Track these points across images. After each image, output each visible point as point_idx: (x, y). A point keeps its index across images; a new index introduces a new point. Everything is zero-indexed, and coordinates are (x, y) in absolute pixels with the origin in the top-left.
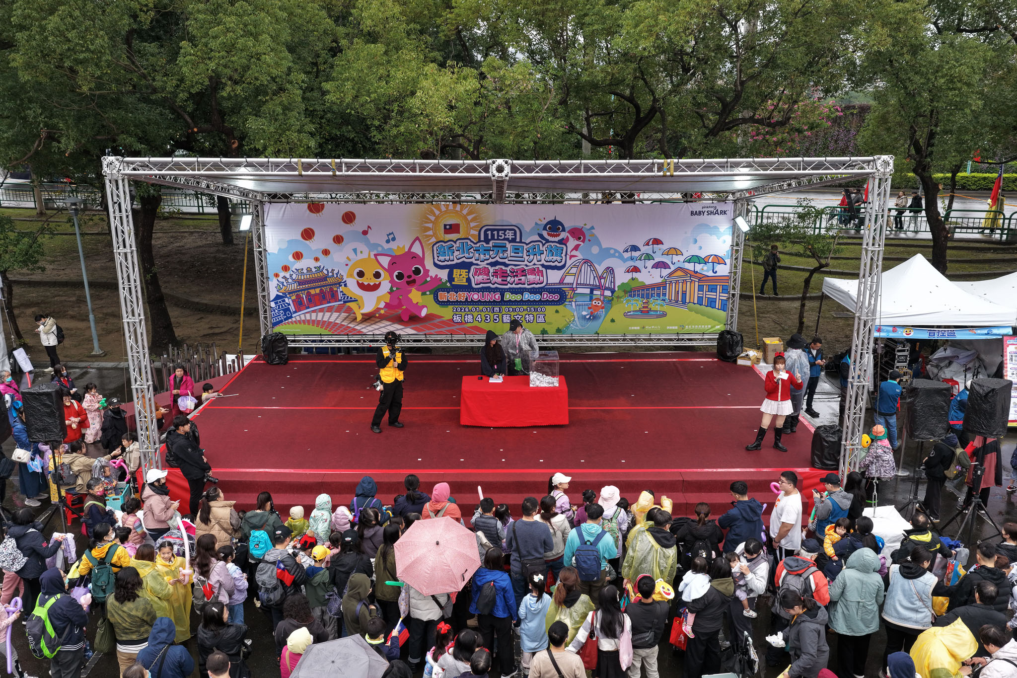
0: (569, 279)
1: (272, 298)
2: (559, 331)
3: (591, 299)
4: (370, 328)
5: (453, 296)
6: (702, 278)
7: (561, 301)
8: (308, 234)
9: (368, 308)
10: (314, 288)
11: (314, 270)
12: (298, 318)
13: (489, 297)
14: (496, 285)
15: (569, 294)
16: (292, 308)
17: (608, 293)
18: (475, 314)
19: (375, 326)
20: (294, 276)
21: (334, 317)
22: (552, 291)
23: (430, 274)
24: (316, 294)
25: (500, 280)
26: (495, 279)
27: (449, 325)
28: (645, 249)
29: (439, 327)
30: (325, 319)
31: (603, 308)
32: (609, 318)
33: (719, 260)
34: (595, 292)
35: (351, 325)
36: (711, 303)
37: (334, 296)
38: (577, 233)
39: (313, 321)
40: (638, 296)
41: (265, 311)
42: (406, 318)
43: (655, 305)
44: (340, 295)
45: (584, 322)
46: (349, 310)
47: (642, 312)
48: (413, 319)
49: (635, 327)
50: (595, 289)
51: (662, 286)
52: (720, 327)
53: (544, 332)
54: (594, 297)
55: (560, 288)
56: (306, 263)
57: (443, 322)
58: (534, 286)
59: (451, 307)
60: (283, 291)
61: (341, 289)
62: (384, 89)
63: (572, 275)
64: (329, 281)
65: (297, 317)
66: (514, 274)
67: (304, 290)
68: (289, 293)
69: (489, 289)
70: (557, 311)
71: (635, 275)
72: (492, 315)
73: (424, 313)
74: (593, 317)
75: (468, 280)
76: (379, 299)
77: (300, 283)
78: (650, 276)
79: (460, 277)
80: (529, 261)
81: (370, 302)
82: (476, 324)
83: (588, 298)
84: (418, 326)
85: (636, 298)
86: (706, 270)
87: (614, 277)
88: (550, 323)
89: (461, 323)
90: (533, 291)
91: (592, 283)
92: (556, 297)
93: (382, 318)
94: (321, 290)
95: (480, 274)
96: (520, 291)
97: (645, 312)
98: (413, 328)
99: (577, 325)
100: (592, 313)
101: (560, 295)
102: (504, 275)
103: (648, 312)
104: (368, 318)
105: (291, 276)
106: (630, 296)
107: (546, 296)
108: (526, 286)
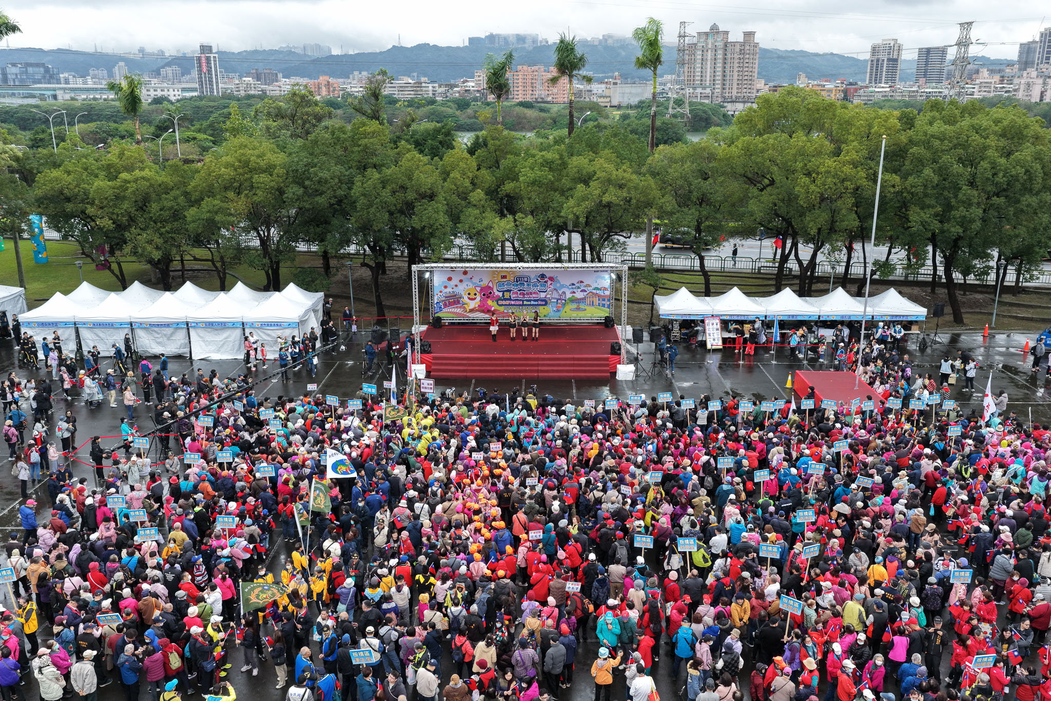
0: (548, 296)
1: (435, 303)
4: (472, 315)
5: (504, 302)
6: (599, 296)
7: (545, 305)
8: (450, 279)
9: (472, 307)
10: (451, 299)
11: (451, 292)
13: (518, 303)
14: (521, 298)
15: (549, 301)
16: (443, 307)
17: (563, 301)
19: (474, 314)
20: (444, 295)
21: (458, 310)
22: (542, 300)
23: (495, 294)
24: (452, 302)
25: (522, 296)
26: (520, 296)
28: (577, 285)
30: (455, 311)
31: (562, 307)
32: (564, 311)
33: (605, 289)
34: (558, 301)
35: (465, 314)
36: (603, 306)
37: (458, 302)
38: (551, 279)
39: (451, 312)
40: (575, 302)
41: (432, 308)
42: (486, 311)
43: (582, 306)
44: (461, 302)
45: (554, 313)
46: (464, 308)
48: (488, 311)
49: (574, 314)
51: (584, 299)
52: (607, 315)
54: (558, 303)
55: (545, 299)
56: (449, 290)
58: (535, 298)
59: (503, 307)
60: (439, 300)
61: (461, 299)
62: (480, 227)
63: (549, 294)
64: (457, 296)
65: (445, 310)
66: (528, 294)
67: (447, 300)
68: (442, 301)
69: (518, 300)
71: (574, 294)
73: (493, 309)
74: (558, 311)
75: (510, 296)
76: (476, 303)
77: (446, 297)
78: (579, 295)
79: (507, 295)
80: (533, 289)
81: (473, 305)
83: (556, 303)
86: (601, 293)
87: (566, 295)
90: (535, 301)
91: (557, 297)
93: (477, 311)
94: (454, 300)
95: (515, 294)
96: (530, 301)
97: (578, 309)
99: (552, 314)
100: (557, 309)
101: (545, 302)
102: (524, 294)
104: (472, 311)
106: (572, 302)
107: (540, 303)
108: (532, 299)
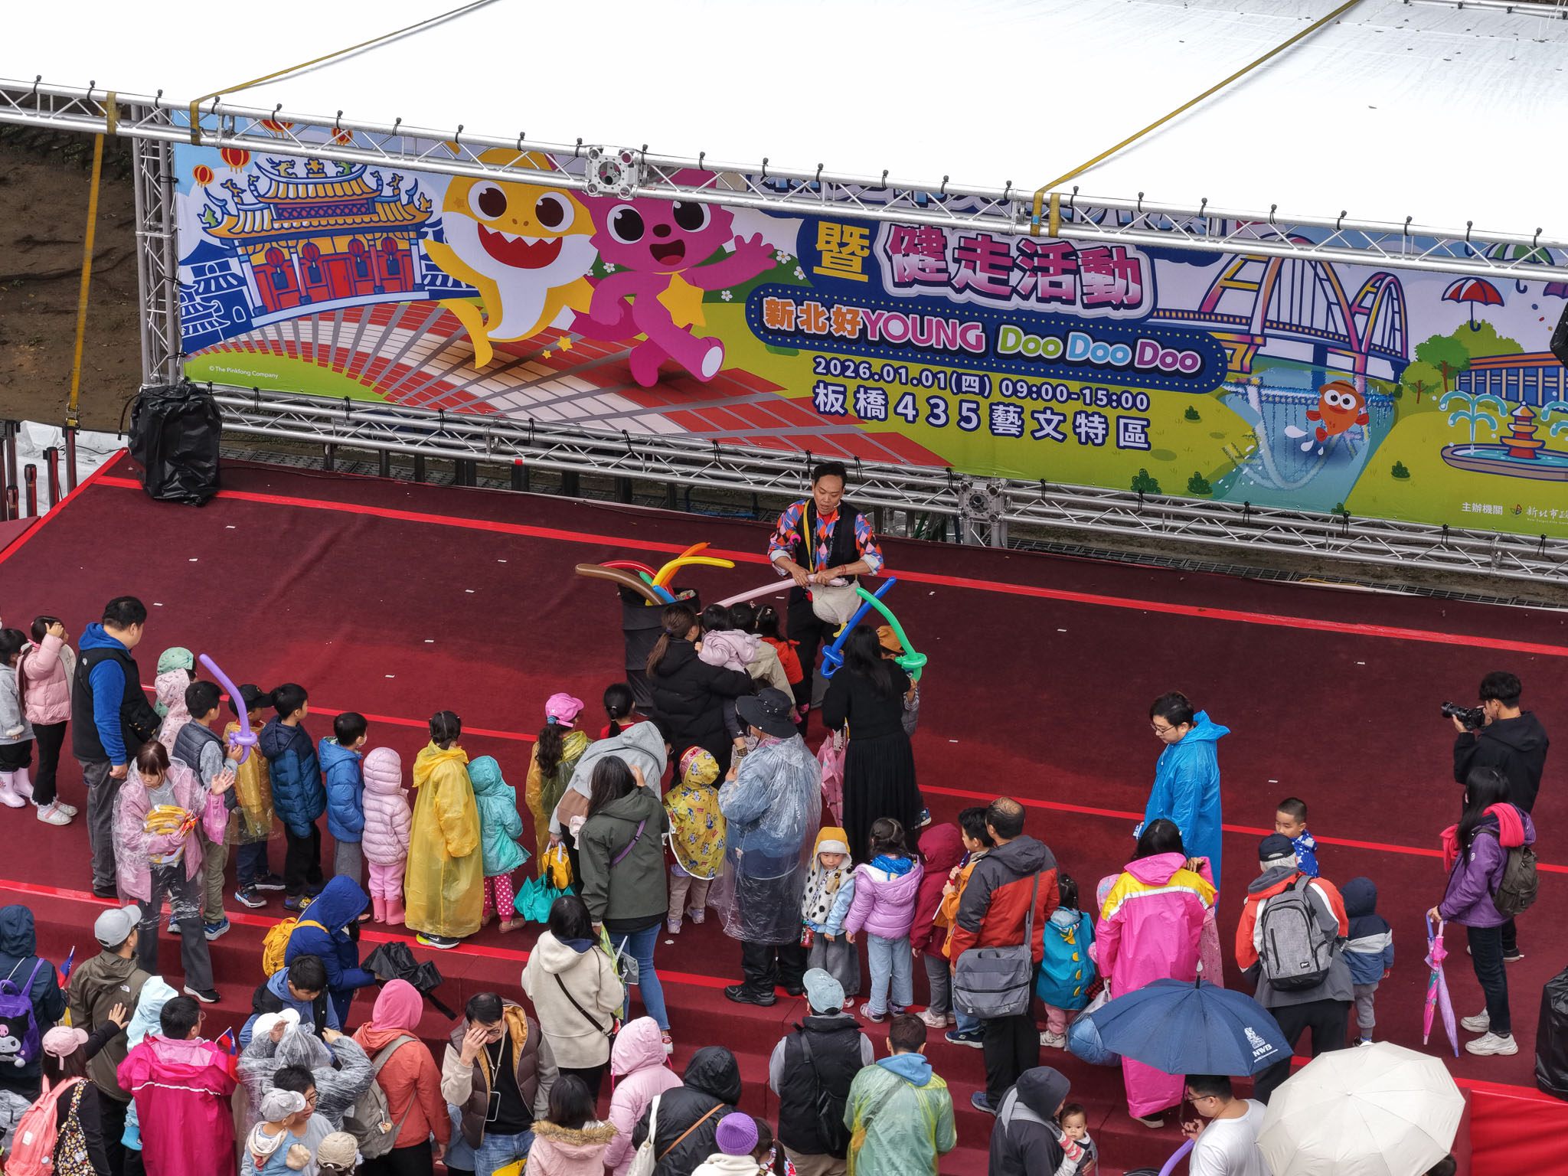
0: (1235, 303)
1: (183, 253)
2: (1198, 485)
3: (1319, 384)
4: (520, 398)
5: (814, 317)
7: (1207, 379)
9: (515, 327)
10: (332, 233)
11: (331, 170)
12: (271, 334)
13: (942, 334)
14: (968, 296)
15: (1238, 355)
16: (253, 295)
17: (1379, 368)
18: (895, 390)
19: (538, 394)
20: (263, 185)
21: (396, 345)
22: (1173, 338)
23: (736, 228)
24: (336, 257)
25: (981, 277)
26: (965, 274)
27: (802, 420)
29: (765, 422)
30: (366, 346)
31: (1362, 420)
32: (1384, 459)
34: (1332, 360)
35: (456, 380)
39: (324, 350)
40: (1496, 389)
41: (161, 294)
42: (647, 377)
44: (419, 269)
45: (1292, 465)
46: (449, 325)
47: (1511, 451)
48: (671, 383)
49: (1486, 506)
50: (1335, 349)
53: (1144, 485)
54: (1330, 377)
55: (1203, 332)
57: (780, 406)
58: (1107, 312)
59: (806, 356)
60: (222, 230)
61: (425, 246)
63: (1245, 286)
64: (384, 214)
65: (267, 328)
66: (1036, 261)
67: (297, 236)
68: (245, 243)
69: (941, 307)
70: (1192, 415)
71: (1483, 312)
72: (954, 401)
73: (711, 364)
74: (1328, 452)
75: (871, 265)
76: (555, 297)
77: (284, 209)
78: (1537, 322)
79: (841, 254)
81: (523, 306)
82: (895, 425)
83: (1306, 379)
84: (689, 408)
85: (1486, 397)
87: (1402, 312)
88: (1167, 456)
89: (842, 417)
90: (1102, 331)
91: (1319, 324)
92: (1189, 362)
93: (564, 366)
94: (354, 243)
95: (912, 249)
97: (1523, 454)
98: (669, 416)
99: (1267, 471)
100: (1321, 433)
101: (1203, 358)
103: (1533, 453)
104: (516, 361)
105: (253, 181)
106: (1465, 387)
107: (1149, 354)
108: (1078, 309)
